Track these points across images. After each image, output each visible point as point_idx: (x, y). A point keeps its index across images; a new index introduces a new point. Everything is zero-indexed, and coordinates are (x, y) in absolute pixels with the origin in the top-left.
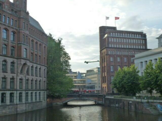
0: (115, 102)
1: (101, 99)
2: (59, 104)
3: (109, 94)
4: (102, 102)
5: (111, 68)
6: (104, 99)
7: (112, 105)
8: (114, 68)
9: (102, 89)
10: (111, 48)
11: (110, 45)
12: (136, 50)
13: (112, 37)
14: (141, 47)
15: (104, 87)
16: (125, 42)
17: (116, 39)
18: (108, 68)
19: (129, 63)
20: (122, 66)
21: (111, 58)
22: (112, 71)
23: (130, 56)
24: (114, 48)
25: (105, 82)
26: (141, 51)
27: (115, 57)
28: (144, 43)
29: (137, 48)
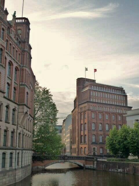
0: (117, 167)
1: (92, 162)
2: (40, 168)
3: (103, 157)
4: (92, 165)
6: (95, 162)
7: (110, 170)
8: (96, 125)
9: (80, 150)
10: (93, 102)
11: (91, 99)
12: (118, 107)
13: (93, 90)
14: (121, 104)
15: (83, 148)
16: (106, 97)
17: (98, 94)
18: (90, 126)
19: (110, 121)
20: (104, 124)
21: (93, 114)
22: (93, 129)
23: (112, 114)
24: (95, 103)
25: (85, 142)
26: (122, 108)
27: (96, 113)
28: (124, 100)
29: (118, 104)
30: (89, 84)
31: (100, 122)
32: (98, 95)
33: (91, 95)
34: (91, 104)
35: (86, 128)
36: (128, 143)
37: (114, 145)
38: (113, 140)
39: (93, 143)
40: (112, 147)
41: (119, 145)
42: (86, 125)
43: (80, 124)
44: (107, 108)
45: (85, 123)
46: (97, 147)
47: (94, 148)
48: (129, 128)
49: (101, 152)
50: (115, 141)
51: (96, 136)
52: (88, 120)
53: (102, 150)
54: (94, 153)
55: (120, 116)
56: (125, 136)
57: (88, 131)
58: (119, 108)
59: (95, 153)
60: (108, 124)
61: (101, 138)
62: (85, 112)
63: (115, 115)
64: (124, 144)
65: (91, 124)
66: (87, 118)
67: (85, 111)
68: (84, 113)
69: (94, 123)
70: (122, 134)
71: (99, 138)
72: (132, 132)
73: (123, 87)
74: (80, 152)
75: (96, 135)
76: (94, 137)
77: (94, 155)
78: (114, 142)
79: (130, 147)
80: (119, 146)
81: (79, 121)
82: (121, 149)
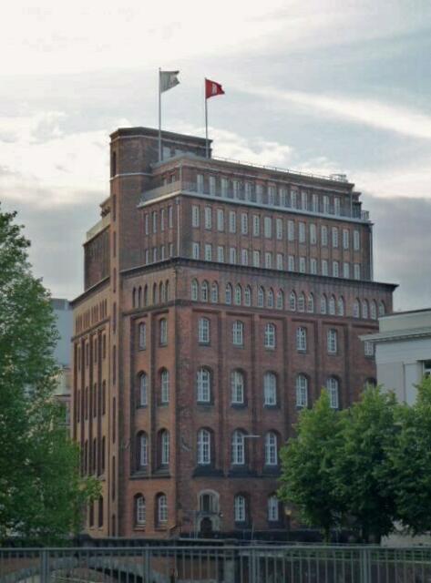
5: (200, 381)
8: (216, 382)
9: (129, 508)
10: (201, 264)
11: (195, 246)
12: (322, 288)
13: (201, 199)
14: (341, 269)
15: (150, 495)
16: (268, 234)
17: (226, 218)
18: (187, 384)
19: (286, 359)
20: (253, 373)
21: (202, 326)
22: (200, 399)
23: (294, 320)
24: (213, 265)
25: (157, 465)
26: (346, 290)
27: (220, 320)
28: (357, 246)
29: (325, 273)
30: (184, 167)
31: (238, 364)
32: (226, 224)
33: (195, 224)
34: (193, 272)
35: (167, 395)
36: (393, 473)
37: (323, 482)
38: (314, 461)
39: (201, 472)
40: (312, 494)
41: (348, 482)
42: (168, 382)
43: (132, 370)
44: (268, 294)
45: (163, 370)
46: (219, 492)
47: (206, 498)
48: (393, 403)
49: (240, 516)
50: (329, 464)
51: (217, 436)
52: (177, 352)
53: (243, 506)
54: (207, 522)
55: (334, 331)
56: (376, 442)
57: (178, 410)
58: (329, 289)
59: (210, 522)
60: (274, 373)
61: (238, 443)
62: (159, 312)
63: (309, 326)
64: (370, 477)
65: (192, 373)
66: (172, 346)
67: (163, 306)
68: (154, 315)
69: (206, 369)
70: (359, 431)
71: (232, 447)
72: (410, 424)
73: (350, 182)
74: (128, 516)
75: (216, 429)
76: (203, 442)
77: (207, 530)
78: (323, 468)
79: (401, 493)
80: (349, 488)
81: (128, 359)
82: (358, 500)
